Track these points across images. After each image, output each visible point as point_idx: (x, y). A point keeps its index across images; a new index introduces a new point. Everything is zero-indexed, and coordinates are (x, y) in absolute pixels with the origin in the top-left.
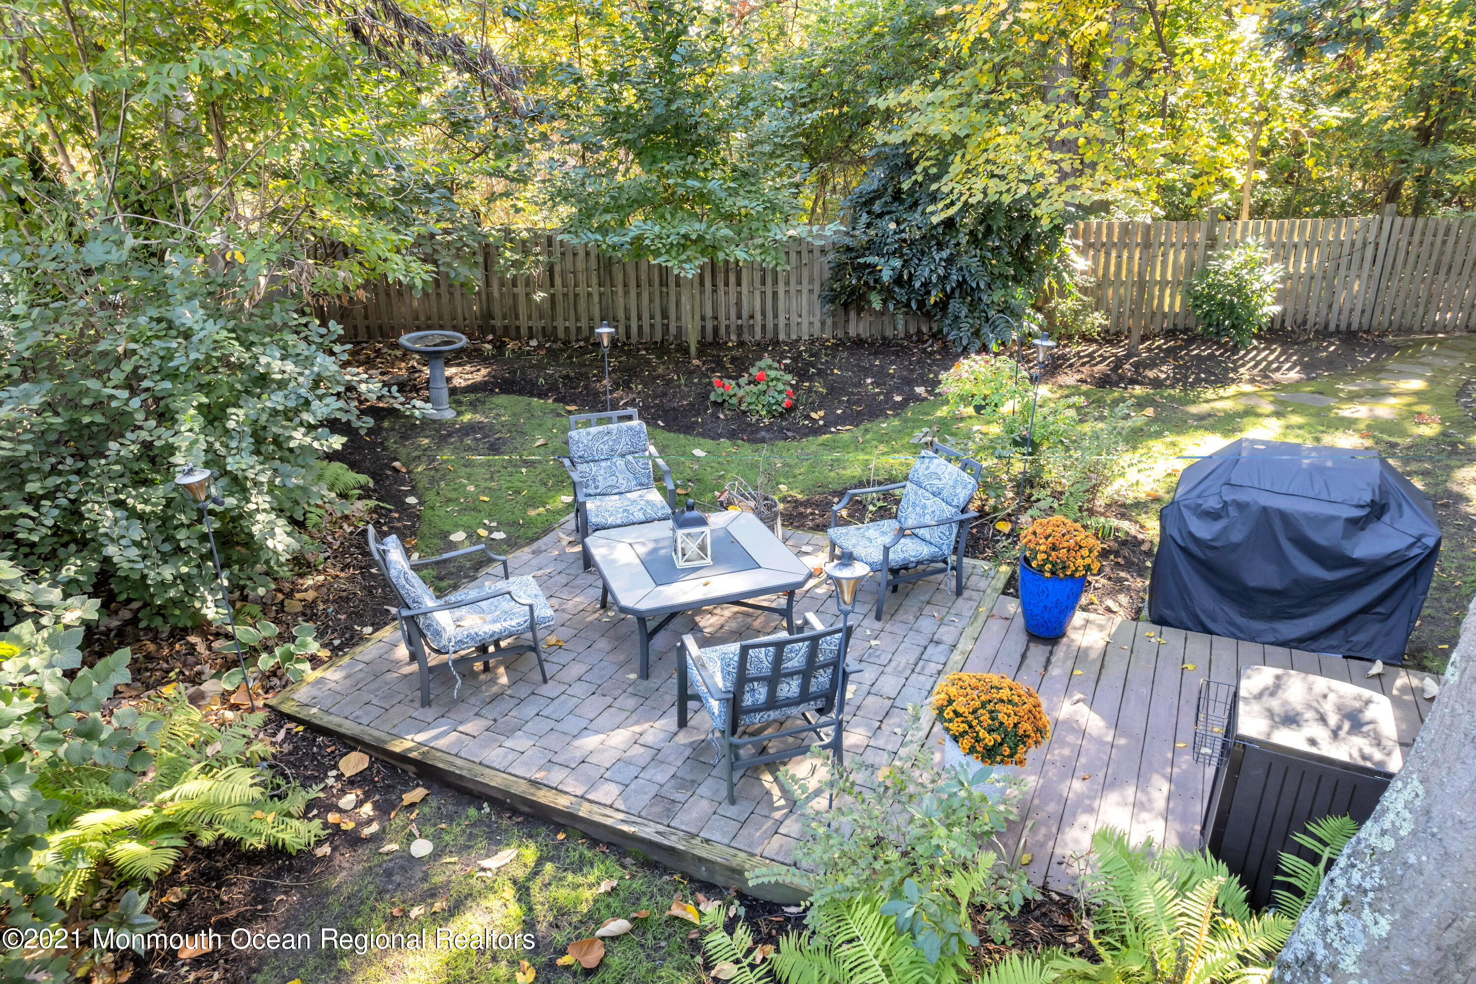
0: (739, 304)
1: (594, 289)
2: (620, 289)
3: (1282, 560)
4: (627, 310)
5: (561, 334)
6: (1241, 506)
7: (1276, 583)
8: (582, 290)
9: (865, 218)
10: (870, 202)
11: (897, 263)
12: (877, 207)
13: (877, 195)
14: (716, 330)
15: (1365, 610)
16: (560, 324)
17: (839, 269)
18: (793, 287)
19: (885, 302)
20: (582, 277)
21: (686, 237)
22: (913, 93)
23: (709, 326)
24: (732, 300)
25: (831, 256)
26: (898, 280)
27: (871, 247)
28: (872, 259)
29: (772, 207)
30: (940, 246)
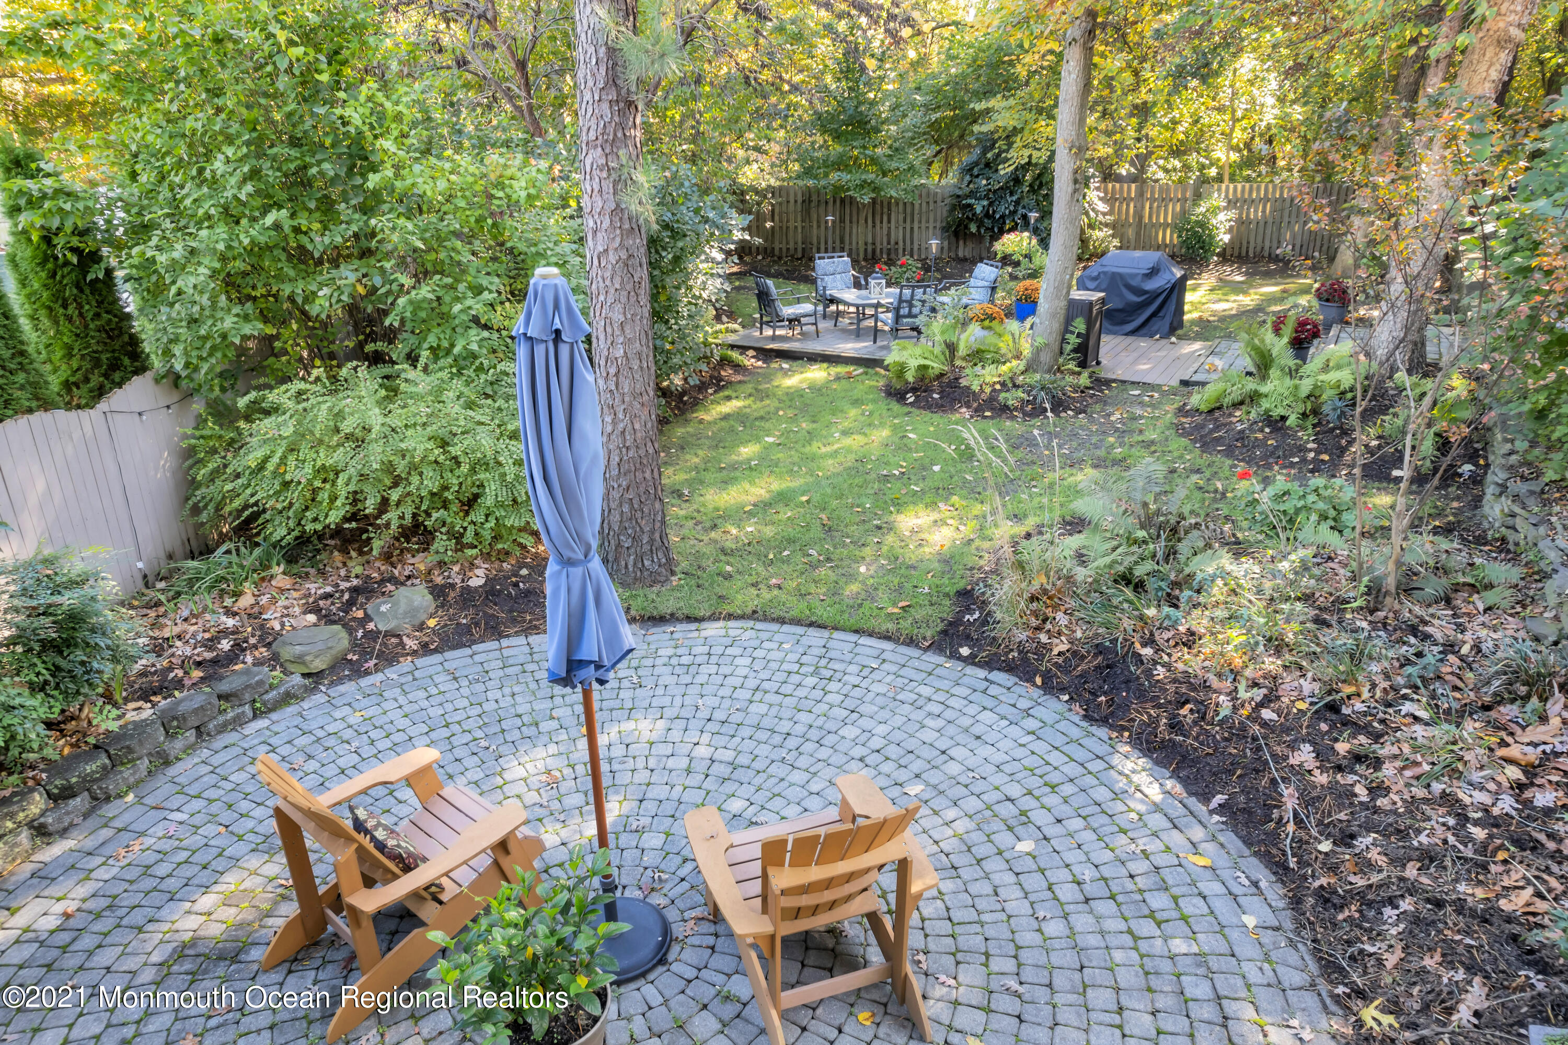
0: (889, 235)
1: (799, 224)
2: (815, 224)
3: (1121, 295)
4: (819, 238)
5: (777, 252)
6: (1105, 273)
7: (1120, 305)
8: (791, 224)
9: (968, 178)
10: (971, 169)
11: (985, 203)
12: (976, 171)
13: (976, 164)
14: (874, 251)
15: (1154, 315)
16: (777, 246)
17: (953, 208)
18: (923, 225)
19: (979, 227)
20: (792, 217)
21: (865, 181)
22: (995, 102)
23: (870, 248)
24: (885, 232)
25: (947, 201)
26: (987, 215)
27: (972, 194)
28: (969, 201)
29: (911, 168)
30: (1012, 194)
